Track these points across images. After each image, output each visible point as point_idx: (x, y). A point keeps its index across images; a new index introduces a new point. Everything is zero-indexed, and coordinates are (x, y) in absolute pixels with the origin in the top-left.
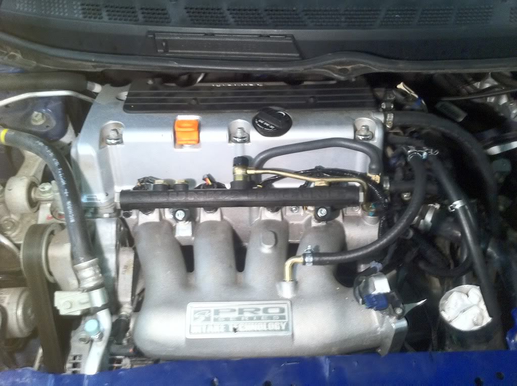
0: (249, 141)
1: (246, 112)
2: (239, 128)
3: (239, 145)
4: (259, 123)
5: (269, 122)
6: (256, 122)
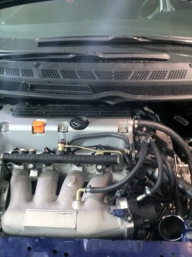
0: (68, 132)
1: (68, 118)
2: (63, 126)
3: (63, 133)
5: (77, 123)
6: (72, 123)
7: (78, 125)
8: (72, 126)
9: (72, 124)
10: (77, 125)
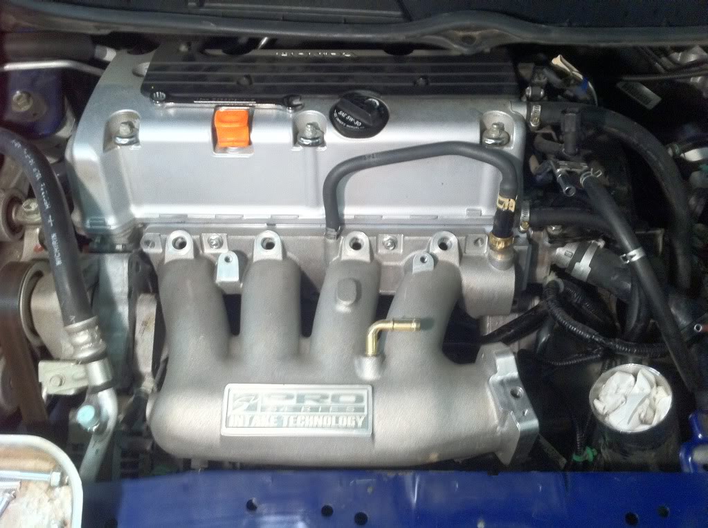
3: (310, 150)
4: (340, 117)
5: (353, 115)
6: (335, 115)
7: (357, 123)
8: (337, 125)
9: (338, 119)
10: (352, 124)
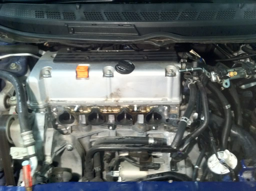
0: (113, 76)
1: (113, 63)
2: (108, 70)
3: (108, 78)
4: (119, 68)
6: (117, 67)
7: (124, 69)
8: (117, 70)
